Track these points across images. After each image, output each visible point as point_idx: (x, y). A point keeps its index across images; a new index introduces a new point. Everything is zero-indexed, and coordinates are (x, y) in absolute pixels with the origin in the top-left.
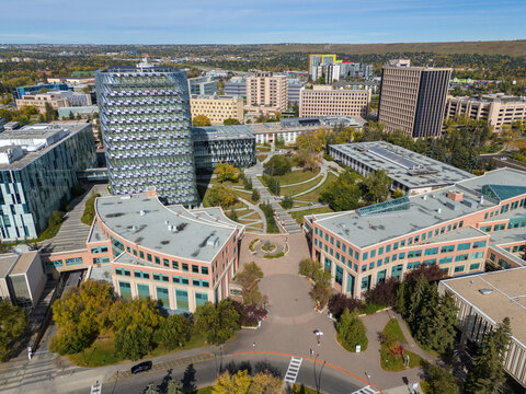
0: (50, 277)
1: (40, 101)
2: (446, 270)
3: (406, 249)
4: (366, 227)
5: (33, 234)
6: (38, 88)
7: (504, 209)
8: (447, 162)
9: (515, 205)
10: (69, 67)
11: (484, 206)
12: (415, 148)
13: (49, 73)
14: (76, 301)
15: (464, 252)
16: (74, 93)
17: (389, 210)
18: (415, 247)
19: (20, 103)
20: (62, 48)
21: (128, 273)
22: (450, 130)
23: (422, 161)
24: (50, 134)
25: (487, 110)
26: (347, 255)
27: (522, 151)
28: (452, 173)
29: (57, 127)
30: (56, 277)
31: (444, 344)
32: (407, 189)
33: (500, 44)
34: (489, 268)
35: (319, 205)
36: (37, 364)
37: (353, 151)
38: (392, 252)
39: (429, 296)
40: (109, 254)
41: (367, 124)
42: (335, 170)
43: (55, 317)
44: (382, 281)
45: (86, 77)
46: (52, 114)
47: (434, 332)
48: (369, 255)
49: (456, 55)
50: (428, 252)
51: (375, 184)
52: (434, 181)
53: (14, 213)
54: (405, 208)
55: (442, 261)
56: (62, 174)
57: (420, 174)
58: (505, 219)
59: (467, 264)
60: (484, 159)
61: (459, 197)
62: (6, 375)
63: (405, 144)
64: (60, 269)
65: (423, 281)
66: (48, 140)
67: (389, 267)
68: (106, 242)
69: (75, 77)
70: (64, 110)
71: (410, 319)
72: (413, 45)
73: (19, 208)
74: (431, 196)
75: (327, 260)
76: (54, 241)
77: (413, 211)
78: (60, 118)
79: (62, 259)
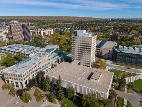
2: (44, 71)
3: (34, 70)
4: (21, 68)
7: (51, 54)
8: (35, 46)
9: (53, 53)
11: (47, 54)
12: (26, 44)
15: (47, 66)
17: (26, 61)
18: (36, 69)
22: (33, 38)
23: (29, 47)
25: (40, 33)
26: (18, 77)
27: (50, 41)
28: (38, 49)
31: (49, 88)
32: (28, 55)
33: (38, 17)
34: (52, 68)
35: (2, 67)
37: (8, 48)
38: (31, 72)
39: (43, 78)
41: (10, 40)
42: (4, 55)
44: (30, 80)
47: (46, 86)
48: (25, 75)
49: (28, 20)
50: (39, 69)
51: (19, 56)
52: (34, 52)
54: (30, 60)
55: (43, 70)
57: (30, 50)
58: (52, 56)
59: (48, 68)
60: (44, 44)
61: (42, 54)
63: (23, 44)
65: (41, 76)
67: (31, 76)
71: (40, 86)
72: (15, 17)
74: (35, 55)
75: (11, 82)
77: (32, 60)
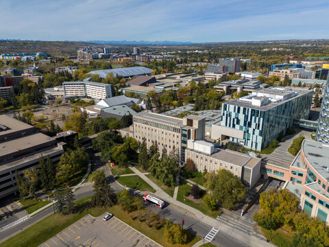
0: (262, 176)
1: (282, 73)
5: (259, 148)
6: (284, 66)
10: (305, 54)
13: (291, 57)
14: (275, 198)
16: (305, 70)
19: (271, 74)
20: (304, 42)
21: (314, 198)
24: (286, 94)
29: (291, 90)
30: (265, 178)
36: (244, 222)
40: (303, 179)
43: (261, 201)
45: (316, 60)
46: (288, 82)
53: (254, 134)
56: (285, 119)
62: (229, 218)
64: (269, 174)
66: (284, 97)
68: (303, 170)
69: (308, 60)
70: (296, 80)
73: (257, 132)
76: (269, 156)
78: (292, 85)
79: (272, 169)
